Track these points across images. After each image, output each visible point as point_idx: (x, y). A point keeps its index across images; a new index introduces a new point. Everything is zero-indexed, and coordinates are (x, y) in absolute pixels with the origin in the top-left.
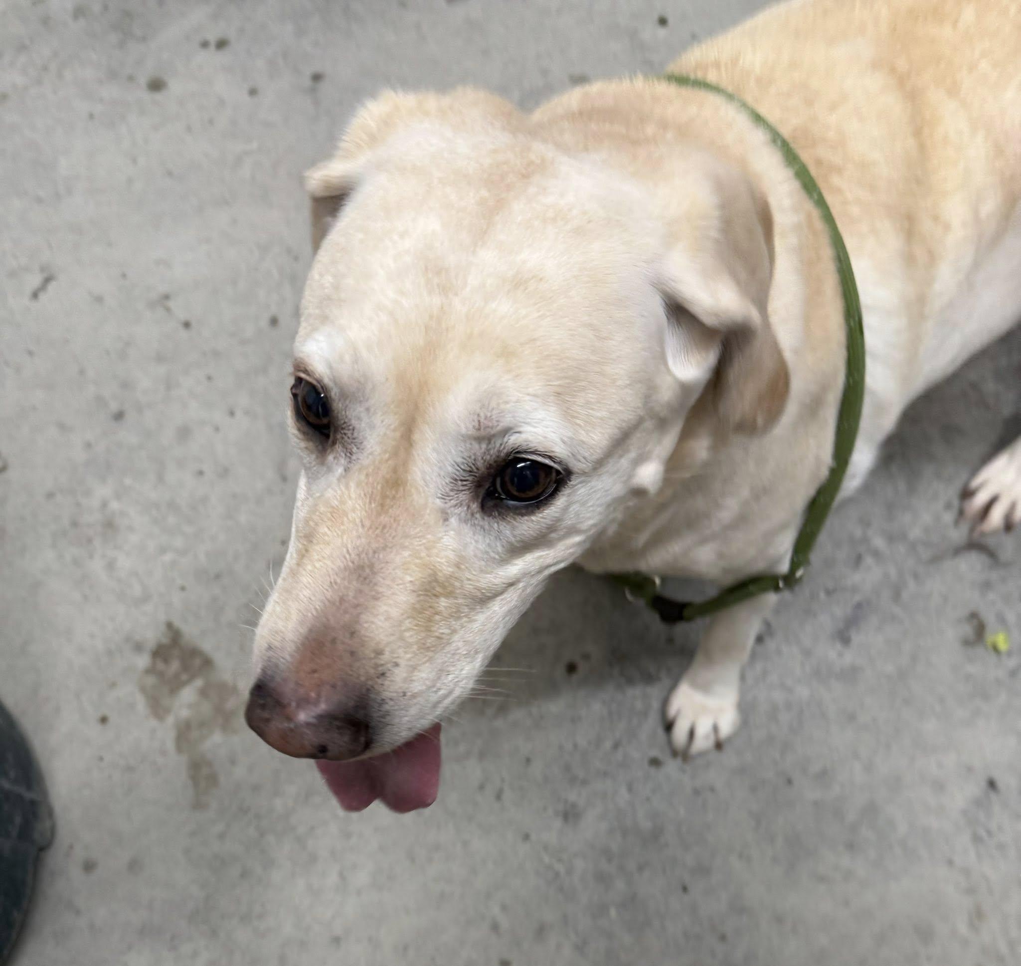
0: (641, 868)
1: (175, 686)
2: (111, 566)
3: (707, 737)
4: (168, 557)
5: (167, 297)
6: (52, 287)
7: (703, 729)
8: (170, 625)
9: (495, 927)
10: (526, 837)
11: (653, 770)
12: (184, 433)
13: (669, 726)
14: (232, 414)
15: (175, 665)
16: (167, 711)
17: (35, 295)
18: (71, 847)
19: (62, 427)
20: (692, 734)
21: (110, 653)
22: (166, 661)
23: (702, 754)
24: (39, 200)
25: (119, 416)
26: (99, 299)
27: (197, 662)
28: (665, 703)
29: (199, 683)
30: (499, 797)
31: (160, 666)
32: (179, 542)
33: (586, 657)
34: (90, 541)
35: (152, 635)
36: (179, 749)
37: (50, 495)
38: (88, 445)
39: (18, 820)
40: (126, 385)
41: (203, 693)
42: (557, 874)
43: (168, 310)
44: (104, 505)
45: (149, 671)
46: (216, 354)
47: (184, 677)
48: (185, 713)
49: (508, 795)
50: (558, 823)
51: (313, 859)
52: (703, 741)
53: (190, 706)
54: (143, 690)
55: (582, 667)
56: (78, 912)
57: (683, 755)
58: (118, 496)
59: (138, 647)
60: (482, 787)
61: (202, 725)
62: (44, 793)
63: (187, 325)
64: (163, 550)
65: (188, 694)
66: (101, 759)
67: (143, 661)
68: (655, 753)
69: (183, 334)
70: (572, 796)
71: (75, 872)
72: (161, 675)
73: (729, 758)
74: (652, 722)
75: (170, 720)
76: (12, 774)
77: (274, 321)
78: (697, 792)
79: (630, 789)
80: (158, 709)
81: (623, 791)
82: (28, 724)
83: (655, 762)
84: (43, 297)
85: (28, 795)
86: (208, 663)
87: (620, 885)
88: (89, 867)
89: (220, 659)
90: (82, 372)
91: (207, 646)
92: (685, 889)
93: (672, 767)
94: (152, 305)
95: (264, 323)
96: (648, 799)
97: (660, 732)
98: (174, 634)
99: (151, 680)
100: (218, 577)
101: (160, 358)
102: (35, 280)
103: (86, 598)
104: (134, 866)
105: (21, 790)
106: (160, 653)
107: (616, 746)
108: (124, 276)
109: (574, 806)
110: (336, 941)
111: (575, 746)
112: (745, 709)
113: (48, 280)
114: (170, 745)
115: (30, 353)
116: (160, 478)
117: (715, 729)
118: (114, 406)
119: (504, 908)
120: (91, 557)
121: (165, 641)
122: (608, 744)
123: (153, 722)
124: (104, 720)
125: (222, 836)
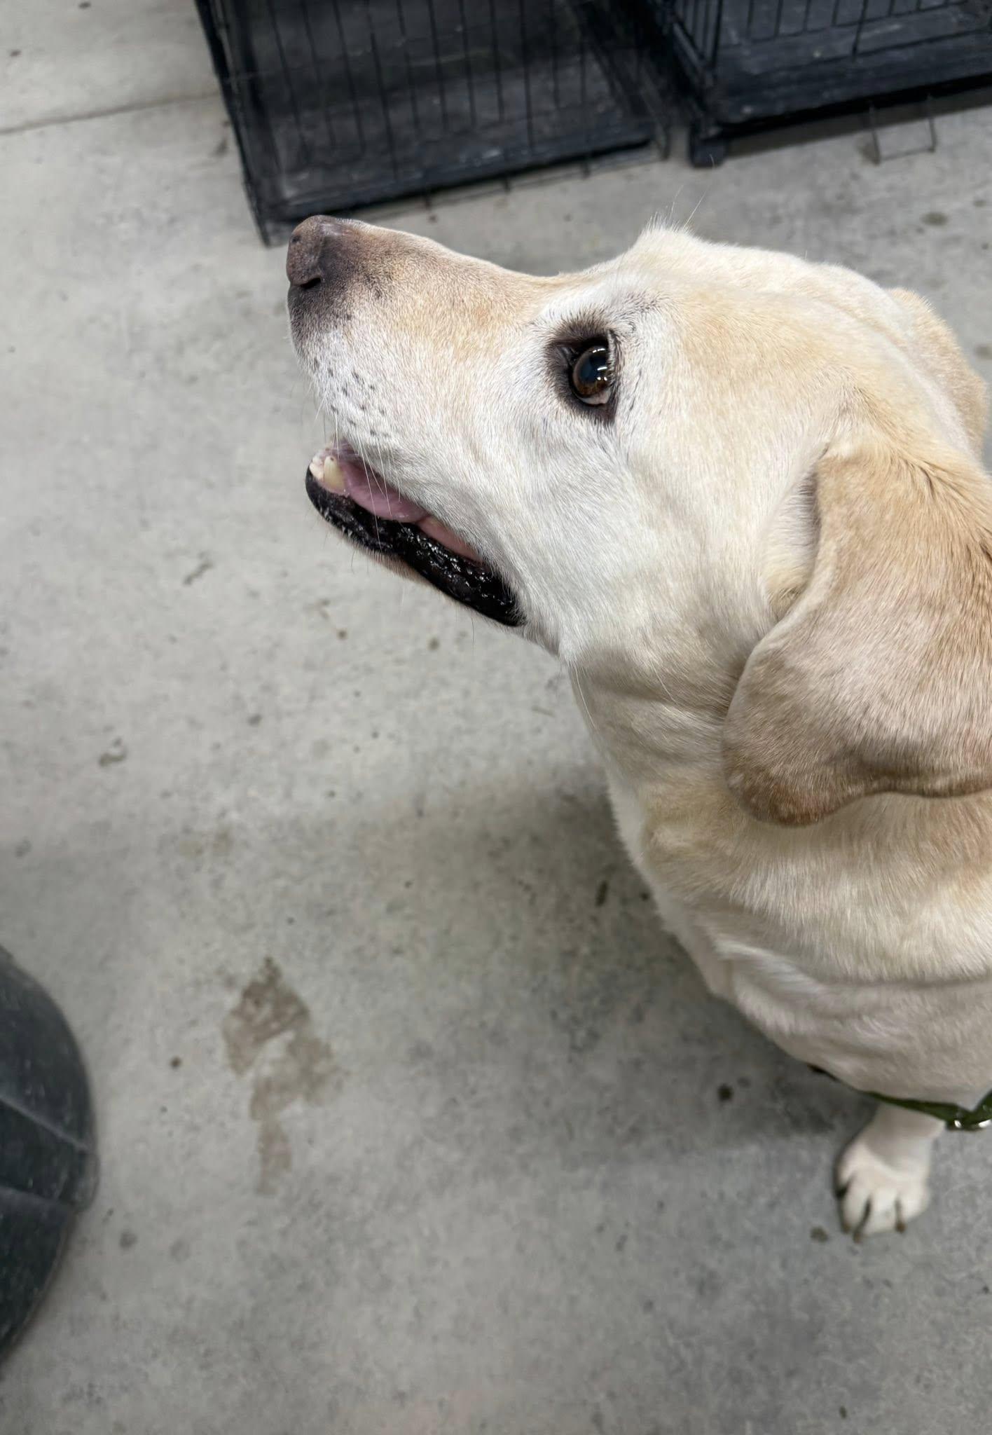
0: (791, 1374)
1: (263, 1035)
2: (217, 884)
3: (886, 1214)
4: (281, 883)
5: (326, 603)
6: (208, 574)
7: (883, 1205)
8: (268, 961)
9: (597, 1420)
10: (649, 1306)
11: (816, 1245)
12: (322, 748)
13: (841, 1192)
14: (375, 735)
15: (267, 1010)
16: (249, 1064)
17: (189, 580)
18: (111, 1212)
19: (193, 723)
20: (868, 1209)
21: (197, 984)
22: (258, 1003)
23: (880, 1235)
24: (210, 486)
25: (255, 720)
26: (254, 594)
27: (291, 1010)
28: (838, 1160)
29: (289, 1036)
30: (620, 1246)
31: (251, 1008)
32: (295, 868)
33: (744, 1082)
34: (200, 852)
35: (248, 971)
36: (253, 1115)
37: (166, 795)
38: (217, 747)
39: (64, 1176)
40: (268, 688)
41: (292, 1048)
42: (683, 1363)
43: (325, 616)
44: (223, 814)
45: (238, 1012)
46: (369, 670)
47: (274, 1026)
48: (267, 1071)
49: (632, 1245)
50: (690, 1295)
51: (386, 1283)
52: (881, 1221)
53: (273, 1062)
54: (226, 1034)
55: (739, 1095)
56: (104, 1297)
57: (856, 1232)
58: (239, 808)
59: (230, 982)
60: (600, 1229)
61: (284, 1088)
62: (93, 1141)
63: (342, 635)
64: (277, 875)
65: (275, 1048)
66: (164, 1110)
67: (232, 1000)
68: (819, 1222)
69: (337, 643)
70: (712, 1264)
71: (110, 1245)
72: (249, 1019)
73: (912, 1247)
74: (820, 1184)
75: (250, 1075)
76: (68, 1119)
77: (434, 645)
78: (868, 1284)
79: (784, 1265)
80: (238, 1060)
81: (776, 1265)
82: (90, 1052)
83: (819, 1235)
84: (197, 583)
85: (79, 1145)
86: (303, 1013)
87: (761, 1392)
88: (127, 1241)
89: (317, 1009)
90: (224, 667)
91: (305, 993)
92: (843, 1413)
93: (839, 1243)
94: (308, 609)
95: (424, 644)
96: (806, 1281)
97: (829, 1196)
98: (272, 973)
99: (236, 1024)
100: (331, 913)
101: (309, 666)
102: (191, 565)
103: (183, 915)
104: (178, 1250)
105: (73, 1140)
106: (253, 993)
107: (772, 1205)
108: (285, 574)
109: (712, 1275)
110: (401, 1397)
111: (722, 1195)
112: (937, 1184)
113: (205, 567)
114: (244, 1108)
115: (173, 640)
116: (288, 795)
117: (898, 1206)
118: (252, 709)
119: (612, 1395)
120: (198, 869)
121: (261, 979)
122: (762, 1201)
123: (230, 1075)
124: (176, 1063)
125: (284, 1233)
